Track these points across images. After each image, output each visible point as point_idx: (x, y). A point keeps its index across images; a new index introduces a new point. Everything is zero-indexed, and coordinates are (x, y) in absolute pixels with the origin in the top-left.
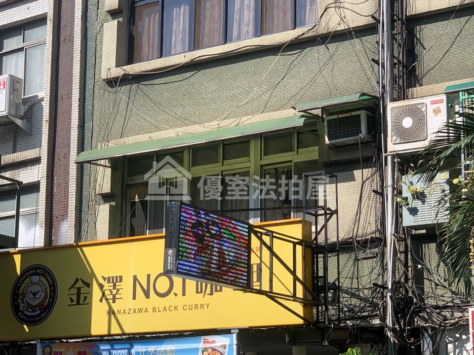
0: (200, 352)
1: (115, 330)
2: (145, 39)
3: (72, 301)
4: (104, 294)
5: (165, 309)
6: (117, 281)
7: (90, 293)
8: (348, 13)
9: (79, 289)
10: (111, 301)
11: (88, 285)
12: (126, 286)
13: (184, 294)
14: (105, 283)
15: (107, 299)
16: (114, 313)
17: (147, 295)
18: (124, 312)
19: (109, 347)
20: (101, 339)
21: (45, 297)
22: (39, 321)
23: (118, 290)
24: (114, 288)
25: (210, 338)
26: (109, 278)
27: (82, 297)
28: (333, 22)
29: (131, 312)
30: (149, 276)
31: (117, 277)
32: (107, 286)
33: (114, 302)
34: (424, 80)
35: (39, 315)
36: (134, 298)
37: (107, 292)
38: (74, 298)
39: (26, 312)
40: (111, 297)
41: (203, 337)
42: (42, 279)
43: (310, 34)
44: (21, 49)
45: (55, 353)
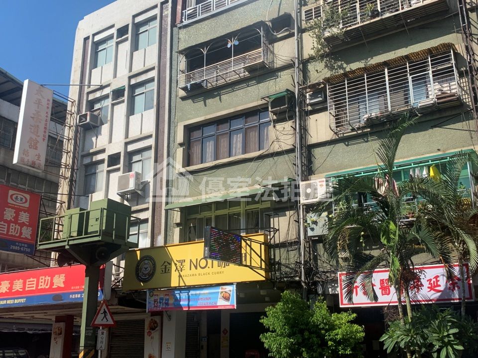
0: (220, 293)
1: (182, 284)
2: (195, 156)
3: (163, 271)
4: (177, 268)
5: (204, 274)
6: (183, 262)
7: (171, 268)
8: (282, 144)
9: (166, 266)
10: (180, 271)
11: (170, 264)
12: (187, 264)
13: (212, 267)
14: (177, 263)
16: (181, 276)
17: (196, 267)
18: (186, 276)
19: (179, 292)
20: (175, 288)
21: (151, 269)
22: (148, 281)
24: (182, 265)
25: (224, 287)
26: (179, 261)
27: (167, 270)
28: (276, 148)
29: (189, 276)
30: (197, 259)
31: (183, 260)
32: (178, 264)
33: (181, 271)
34: (316, 172)
35: (148, 278)
37: (178, 267)
38: (164, 270)
39: (142, 277)
40: (180, 269)
41: (221, 287)
42: (149, 261)
43: (266, 153)
44: (141, 160)
45: (155, 295)
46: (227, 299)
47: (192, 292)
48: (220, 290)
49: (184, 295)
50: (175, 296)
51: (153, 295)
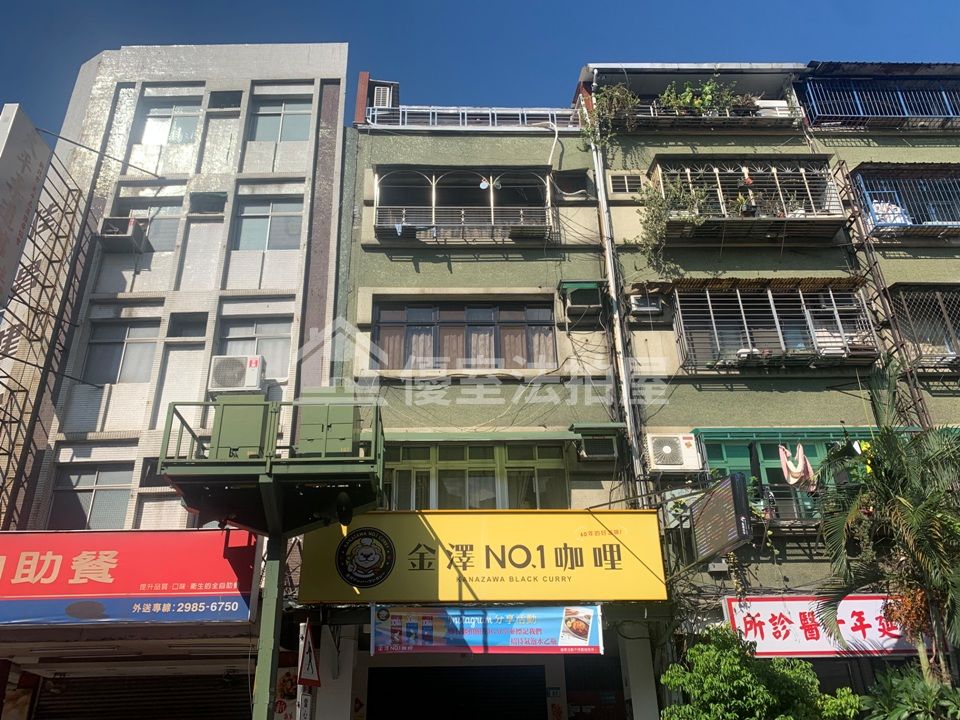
0: (563, 621)
1: (467, 596)
3: (414, 565)
4: (452, 561)
5: (523, 579)
6: (467, 549)
7: (436, 559)
8: (587, 365)
9: (422, 555)
10: (461, 569)
11: (434, 551)
12: (478, 556)
13: (543, 566)
14: (453, 551)
15: (456, 567)
16: (465, 580)
17: (502, 564)
18: (477, 579)
19: (458, 613)
20: (452, 605)
21: (380, 561)
22: (372, 583)
23: (469, 558)
24: (464, 556)
25: (573, 609)
26: (457, 547)
27: (426, 563)
29: (485, 580)
30: (503, 547)
31: (467, 546)
32: (455, 553)
33: (465, 569)
35: (373, 577)
36: (488, 566)
37: (455, 560)
38: (417, 563)
39: (356, 574)
40: (461, 564)
41: (565, 608)
42: (376, 542)
45: (393, 617)
46: (581, 633)
47: (491, 616)
48: (562, 613)
49: (472, 622)
50: (448, 620)
51: (388, 617)
